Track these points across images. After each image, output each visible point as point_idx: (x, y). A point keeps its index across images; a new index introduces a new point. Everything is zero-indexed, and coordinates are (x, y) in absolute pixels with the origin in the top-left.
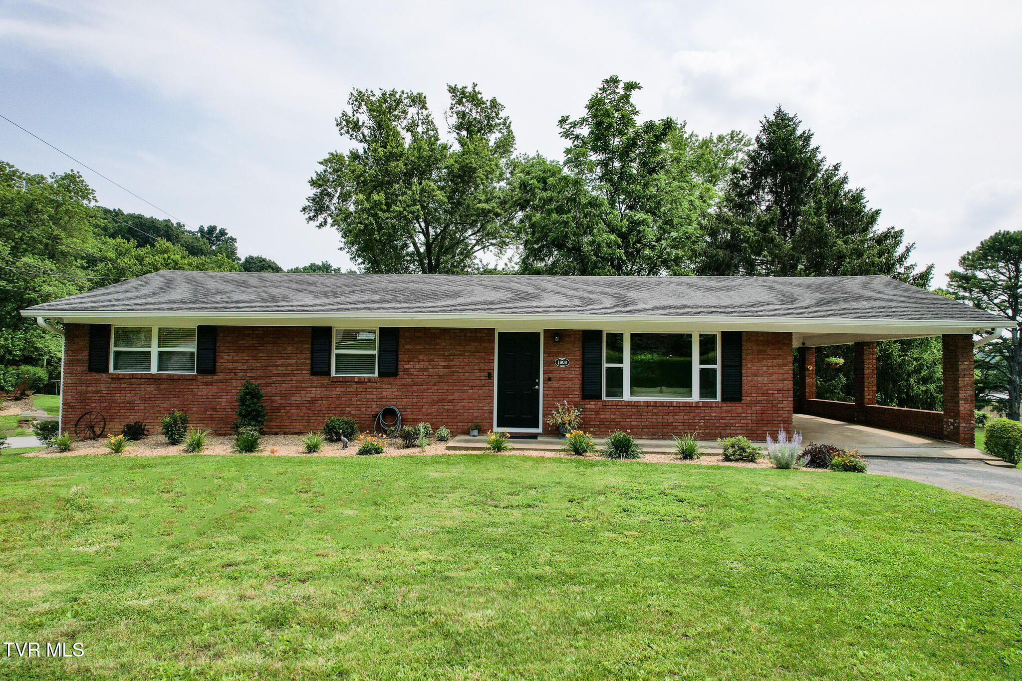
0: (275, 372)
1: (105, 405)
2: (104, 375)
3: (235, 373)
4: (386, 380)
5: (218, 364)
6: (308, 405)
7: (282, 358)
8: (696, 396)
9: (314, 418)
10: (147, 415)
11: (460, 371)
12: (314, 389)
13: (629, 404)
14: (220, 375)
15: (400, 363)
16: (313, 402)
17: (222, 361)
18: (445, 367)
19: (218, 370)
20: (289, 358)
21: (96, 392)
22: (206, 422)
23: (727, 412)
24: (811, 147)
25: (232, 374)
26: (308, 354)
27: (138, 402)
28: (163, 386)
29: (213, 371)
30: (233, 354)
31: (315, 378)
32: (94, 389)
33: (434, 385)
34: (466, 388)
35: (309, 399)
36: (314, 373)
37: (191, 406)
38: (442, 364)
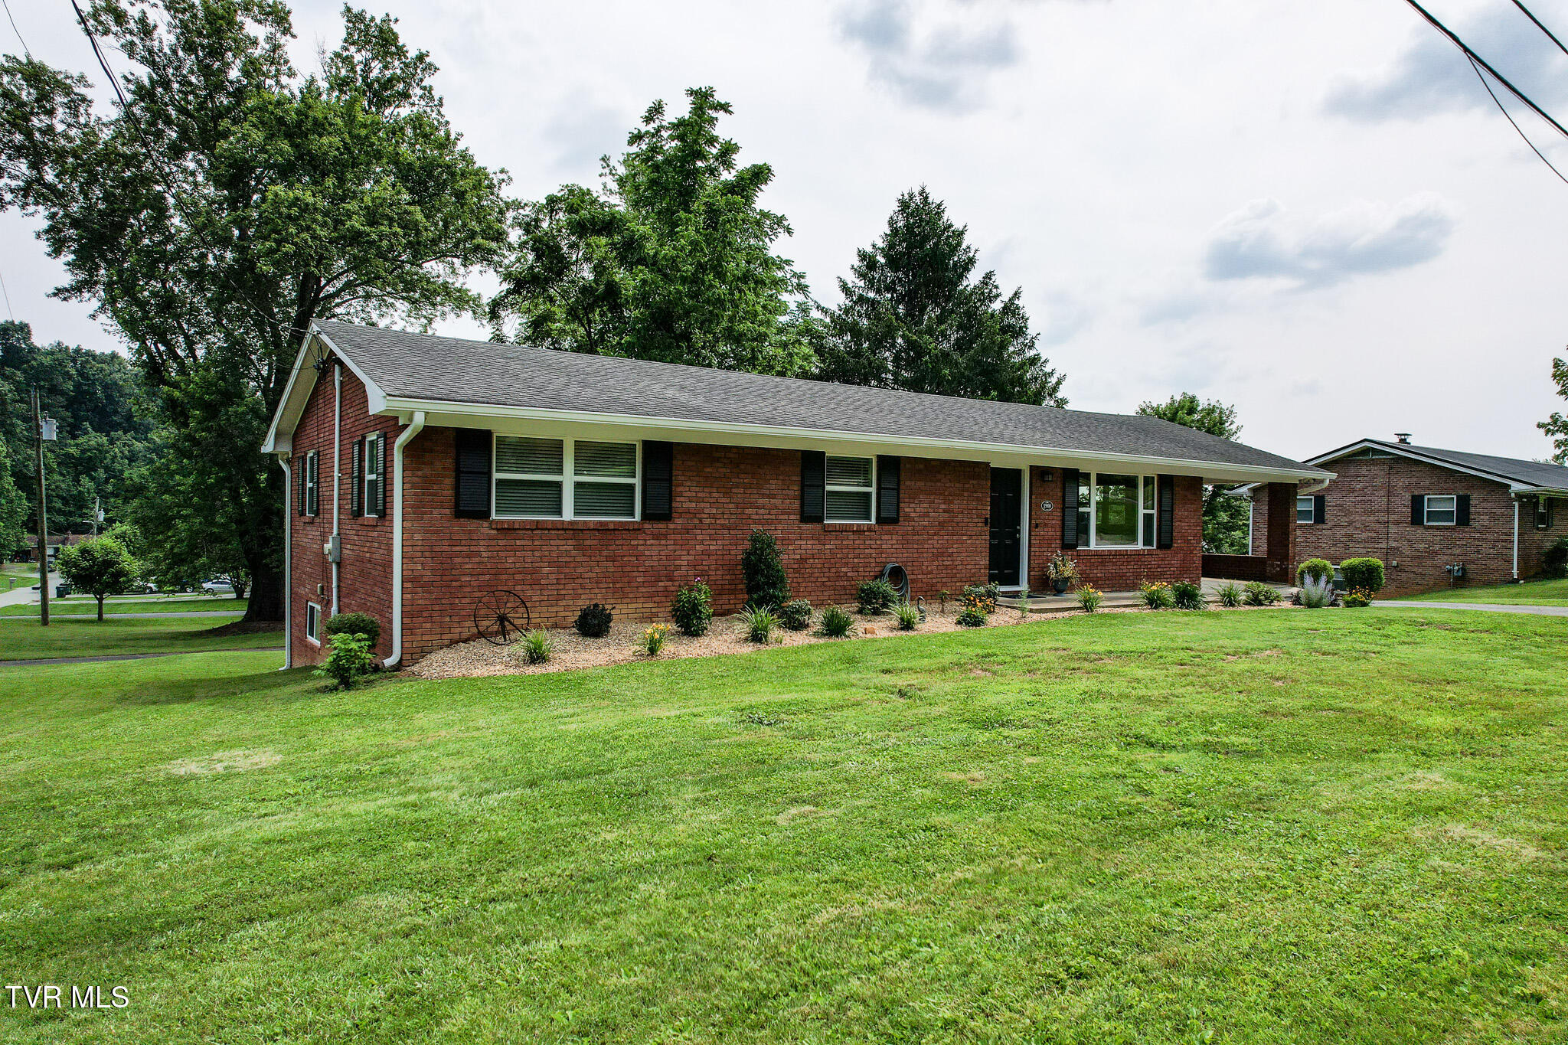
0: (754, 517)
1: (487, 577)
2: (486, 524)
3: (700, 520)
4: (886, 527)
5: (674, 505)
6: (796, 566)
7: (763, 496)
8: (1140, 545)
9: (804, 584)
10: (563, 592)
11: (960, 515)
12: (804, 542)
13: (1097, 553)
14: (678, 523)
15: (902, 505)
16: (802, 561)
17: (682, 499)
18: (945, 511)
19: (674, 515)
20: (774, 496)
21: (470, 555)
22: (657, 599)
23: (1163, 560)
24: (964, 246)
25: (696, 521)
26: (795, 490)
27: (546, 570)
28: (588, 542)
29: (667, 517)
30: (697, 489)
31: (804, 526)
32: (465, 549)
33: (935, 534)
34: (965, 538)
35: (798, 557)
36: (805, 518)
37: (635, 574)
38: (943, 506)
